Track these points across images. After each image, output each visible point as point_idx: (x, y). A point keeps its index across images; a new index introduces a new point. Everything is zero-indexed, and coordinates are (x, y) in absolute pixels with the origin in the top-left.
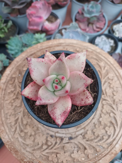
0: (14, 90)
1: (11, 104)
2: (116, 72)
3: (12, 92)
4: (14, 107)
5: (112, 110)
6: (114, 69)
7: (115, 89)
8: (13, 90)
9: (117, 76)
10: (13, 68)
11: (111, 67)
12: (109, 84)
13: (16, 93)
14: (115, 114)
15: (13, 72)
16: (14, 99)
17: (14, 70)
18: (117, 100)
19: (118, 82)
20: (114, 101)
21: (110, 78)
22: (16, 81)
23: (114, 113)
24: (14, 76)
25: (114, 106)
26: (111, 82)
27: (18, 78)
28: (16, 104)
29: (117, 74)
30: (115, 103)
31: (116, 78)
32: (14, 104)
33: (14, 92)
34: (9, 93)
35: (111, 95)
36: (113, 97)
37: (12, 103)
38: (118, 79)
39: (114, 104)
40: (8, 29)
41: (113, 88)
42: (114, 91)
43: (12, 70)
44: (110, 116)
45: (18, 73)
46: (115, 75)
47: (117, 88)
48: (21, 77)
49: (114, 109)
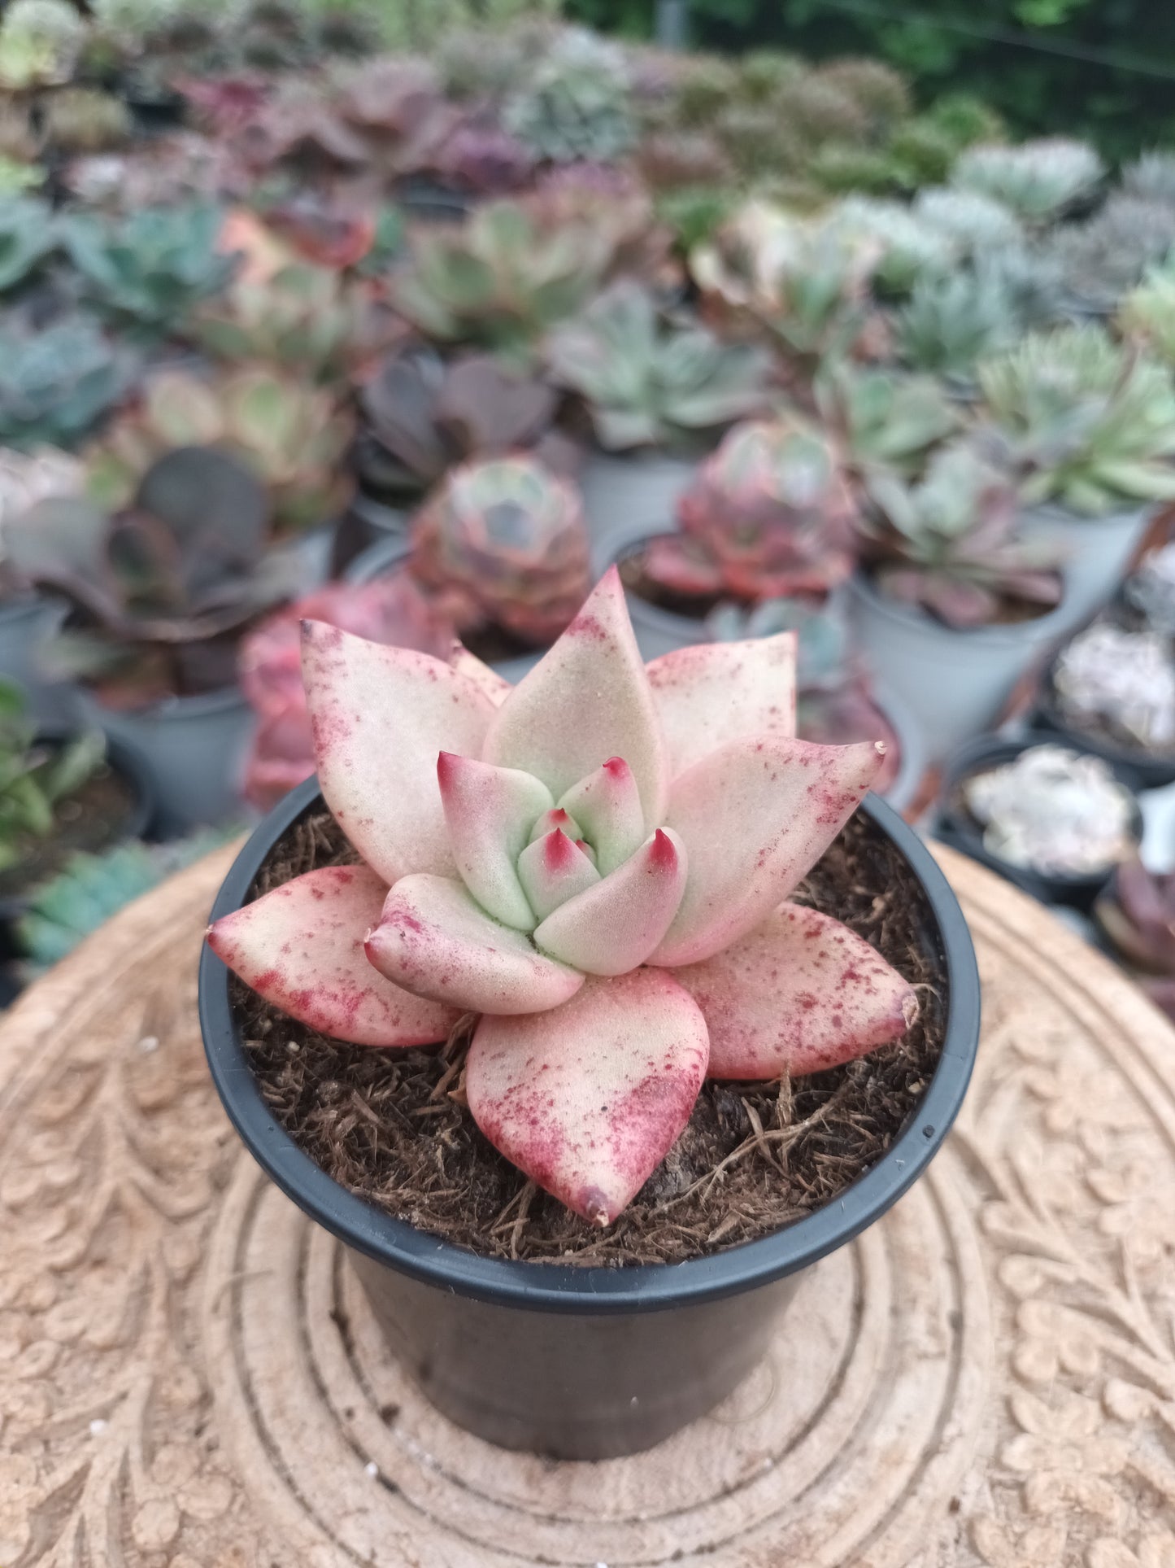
0: (76, 1184)
1: (16, 1323)
2: (1074, 999)
3: (51, 1197)
4: (47, 1349)
5: (1120, 1346)
6: (1046, 973)
7: (1100, 1145)
8: (59, 1175)
9: (1086, 1029)
10: (91, 984)
11: (1015, 962)
12: (1035, 1108)
13: (95, 1209)
14: (1162, 1395)
15: (83, 1013)
16: (58, 1272)
17: (104, 994)
18: (1140, 1249)
19: (1113, 1084)
20: (1116, 1258)
21: (1025, 1046)
22: (110, 1091)
23: (1142, 1380)
24: (90, 1051)
25: (1132, 1311)
26: (1044, 1084)
27: (128, 1067)
28: (76, 1326)
29: (1090, 1015)
30: (1131, 1275)
31: (1081, 1054)
32: (55, 1325)
33: (76, 1201)
34: (15, 1209)
35: (1075, 1197)
36: (1095, 1225)
37: (34, 1311)
38: (1109, 1060)
39: (1122, 1283)
40: (58, 806)
41: (1079, 1141)
42: (1094, 1161)
43: (76, 1000)
44: (1107, 1412)
45: (133, 1022)
46: (1066, 1027)
47: (1114, 1132)
48: (156, 1060)
49: (1132, 1336)
